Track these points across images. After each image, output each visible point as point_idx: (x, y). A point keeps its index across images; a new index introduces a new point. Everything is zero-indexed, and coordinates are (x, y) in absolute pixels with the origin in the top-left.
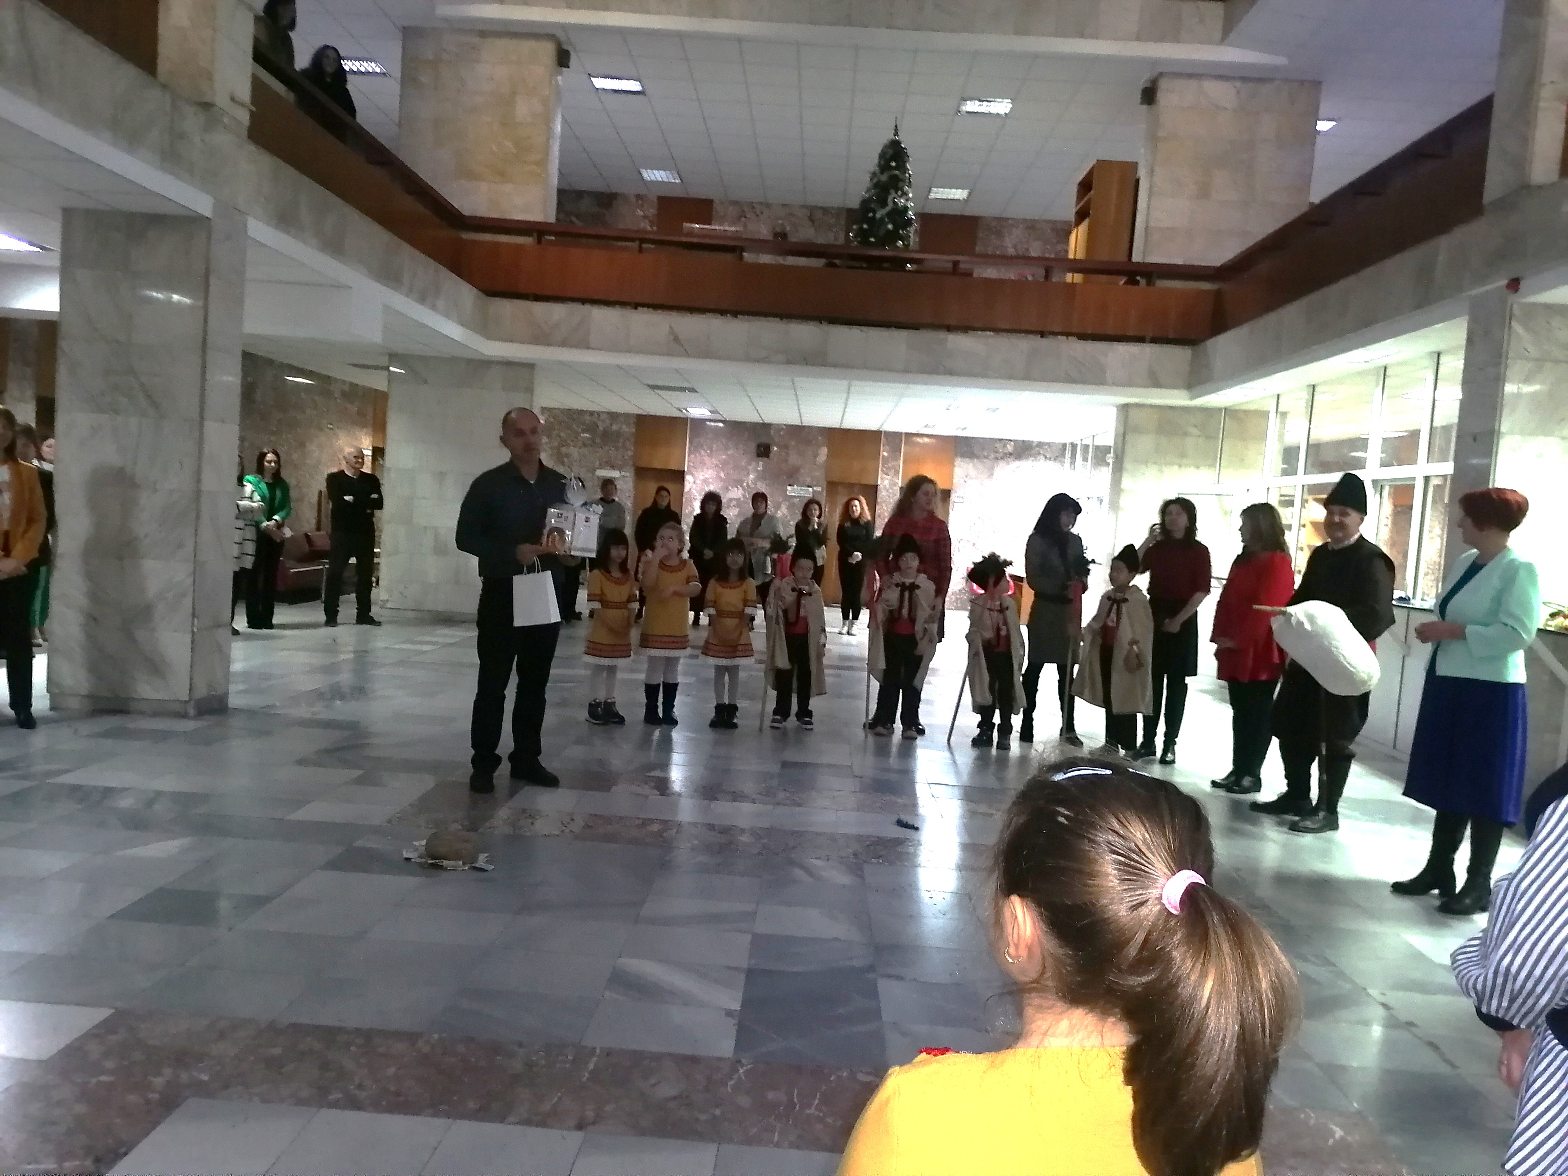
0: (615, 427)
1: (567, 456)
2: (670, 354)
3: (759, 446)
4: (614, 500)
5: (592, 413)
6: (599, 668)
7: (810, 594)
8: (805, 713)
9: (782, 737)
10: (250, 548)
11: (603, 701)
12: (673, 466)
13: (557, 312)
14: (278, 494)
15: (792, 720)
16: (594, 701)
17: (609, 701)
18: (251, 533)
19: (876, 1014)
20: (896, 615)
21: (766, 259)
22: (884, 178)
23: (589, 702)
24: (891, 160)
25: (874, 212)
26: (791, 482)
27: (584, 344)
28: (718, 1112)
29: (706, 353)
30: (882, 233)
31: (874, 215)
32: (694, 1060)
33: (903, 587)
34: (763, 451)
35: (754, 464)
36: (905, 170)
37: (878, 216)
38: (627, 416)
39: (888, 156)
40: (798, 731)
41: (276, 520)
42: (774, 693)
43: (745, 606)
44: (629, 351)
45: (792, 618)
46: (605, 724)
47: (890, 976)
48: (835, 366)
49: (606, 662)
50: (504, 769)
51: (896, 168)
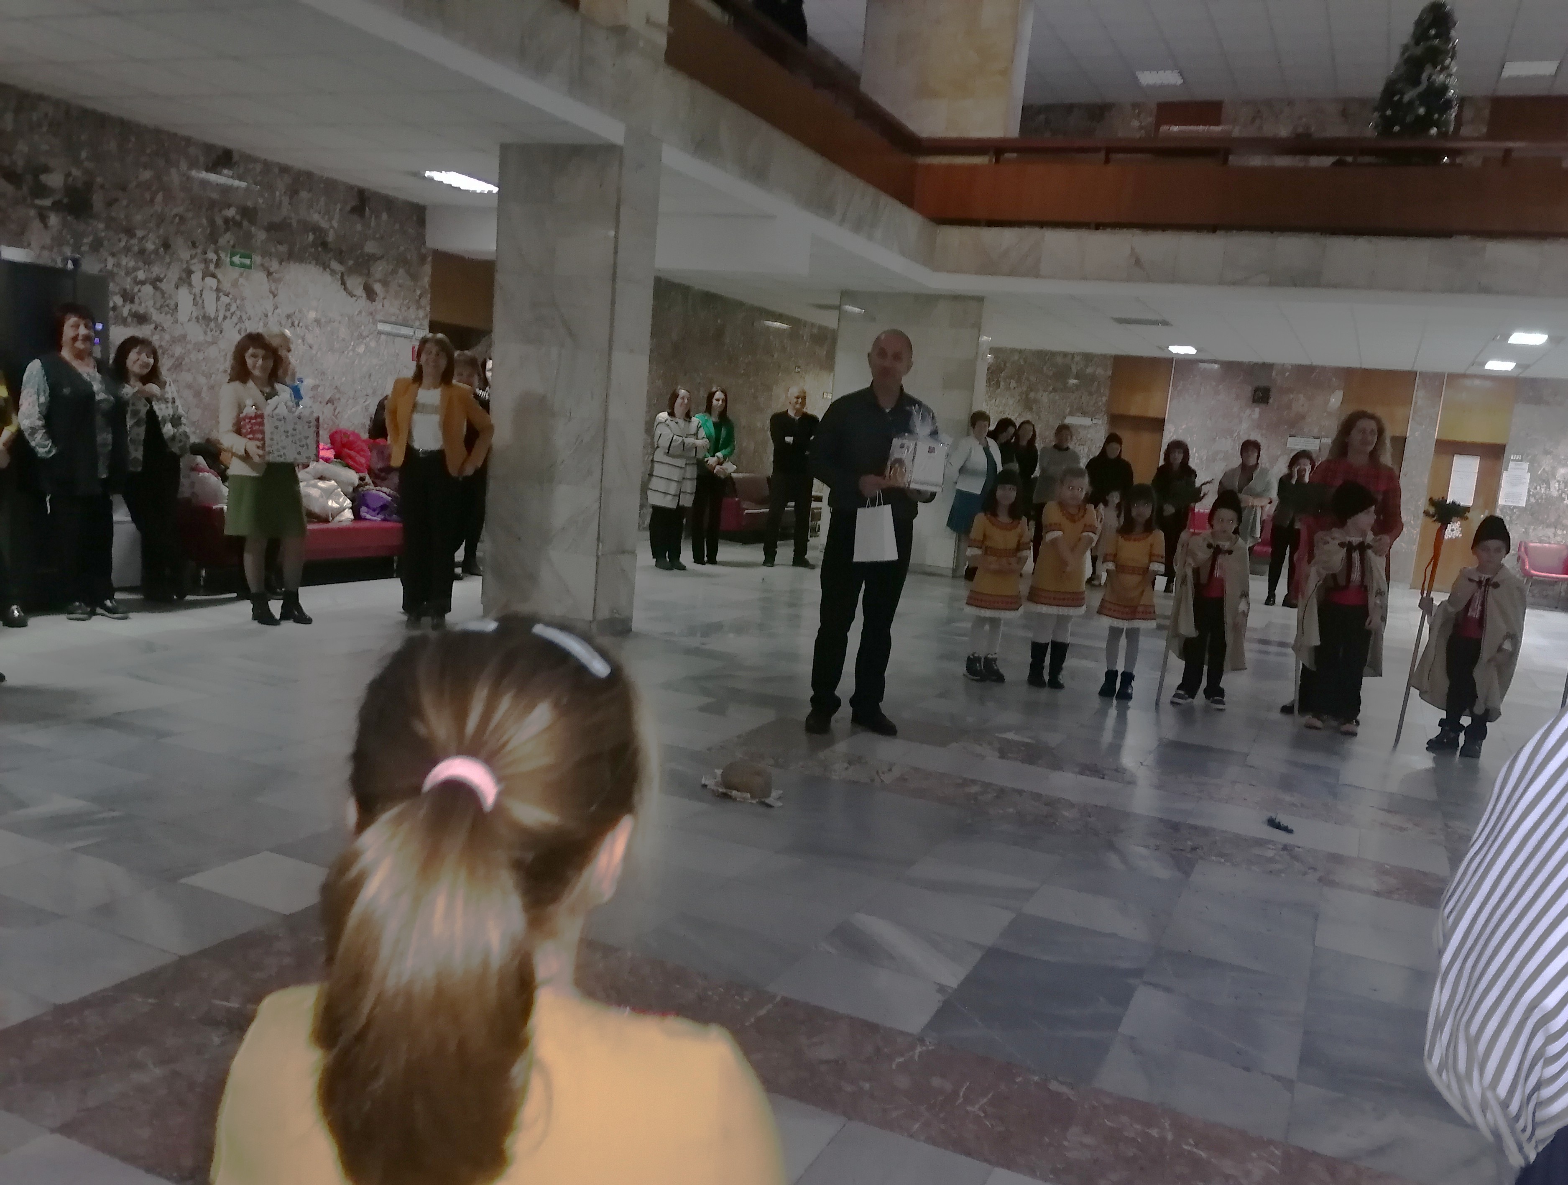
0: (1089, 370)
1: (1036, 401)
2: (1129, 279)
3: (1256, 390)
4: (1068, 448)
5: (1065, 355)
6: (981, 621)
7: (1230, 552)
8: (1215, 693)
9: (1186, 716)
10: (690, 487)
11: (982, 656)
12: (1152, 413)
13: (1007, 237)
14: (724, 432)
15: (1200, 698)
16: (973, 655)
17: (990, 656)
18: (692, 472)
19: (1115, 1022)
20: (1342, 581)
21: (1257, 161)
22: (1419, 51)
23: (967, 656)
24: (1430, 27)
25: (1402, 94)
26: (1293, 432)
27: (1034, 272)
28: (867, 1086)
29: (1172, 277)
30: (1409, 119)
31: (1401, 98)
32: (872, 1028)
33: (1350, 548)
34: (1261, 396)
35: (1248, 412)
36: (1448, 39)
37: (1406, 98)
38: (1104, 356)
39: (1427, 23)
40: (1206, 710)
41: (717, 457)
42: (1182, 664)
43: (1151, 561)
44: (1084, 278)
45: (1204, 578)
46: (983, 680)
47: (1156, 986)
48: (1335, 286)
49: (987, 613)
50: (845, 711)
51: (1436, 36)
